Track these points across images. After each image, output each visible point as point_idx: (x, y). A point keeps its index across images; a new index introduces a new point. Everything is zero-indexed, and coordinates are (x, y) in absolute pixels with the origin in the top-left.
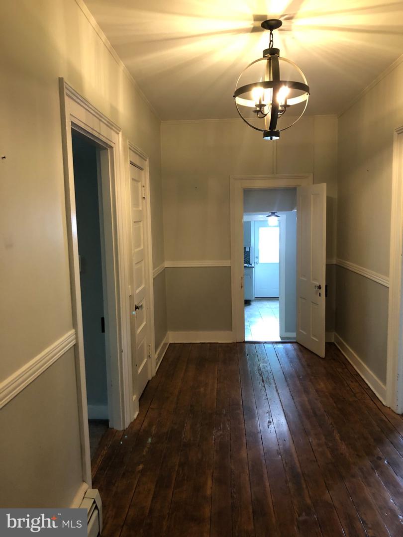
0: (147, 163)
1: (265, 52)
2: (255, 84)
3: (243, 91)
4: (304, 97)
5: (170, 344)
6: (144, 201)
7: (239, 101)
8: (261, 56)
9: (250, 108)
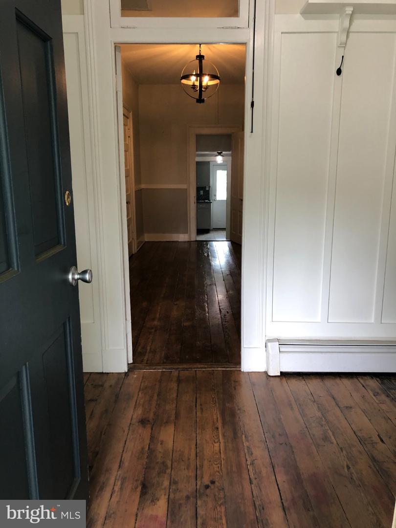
0: (131, 114)
1: (197, 57)
2: (192, 75)
3: (187, 77)
4: (216, 82)
5: (146, 242)
6: (129, 139)
7: (184, 81)
8: (195, 59)
9: (190, 85)
